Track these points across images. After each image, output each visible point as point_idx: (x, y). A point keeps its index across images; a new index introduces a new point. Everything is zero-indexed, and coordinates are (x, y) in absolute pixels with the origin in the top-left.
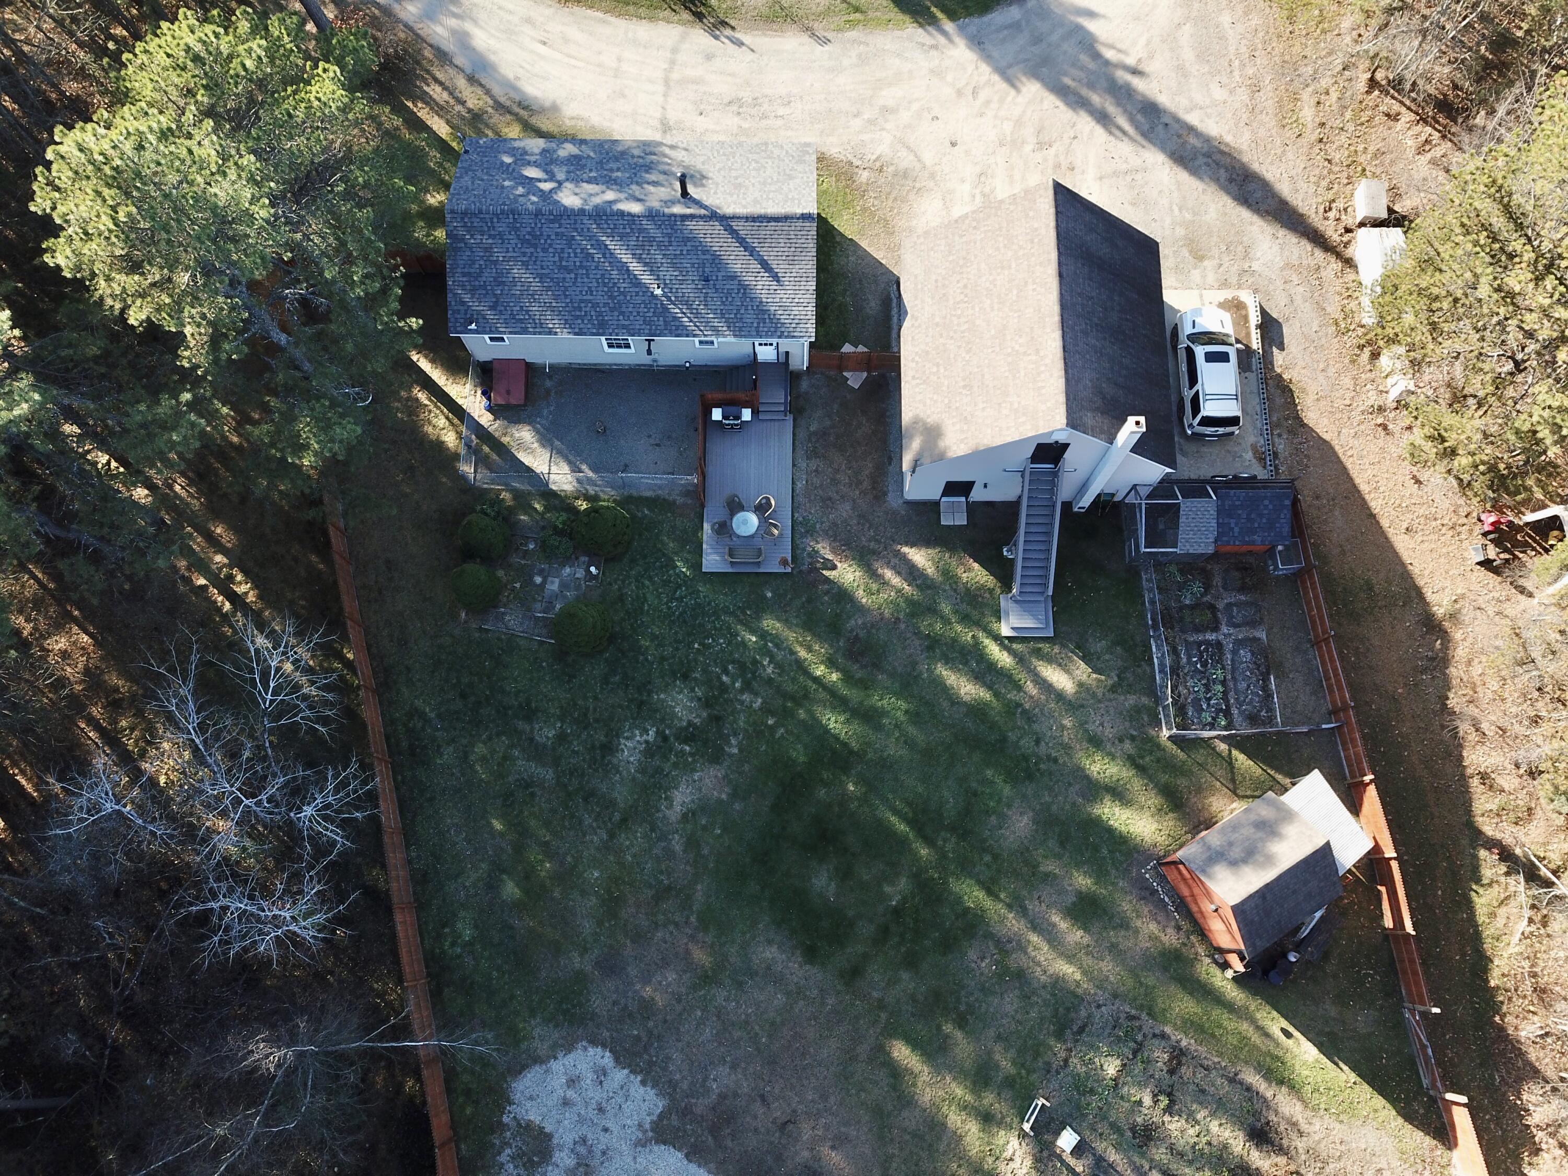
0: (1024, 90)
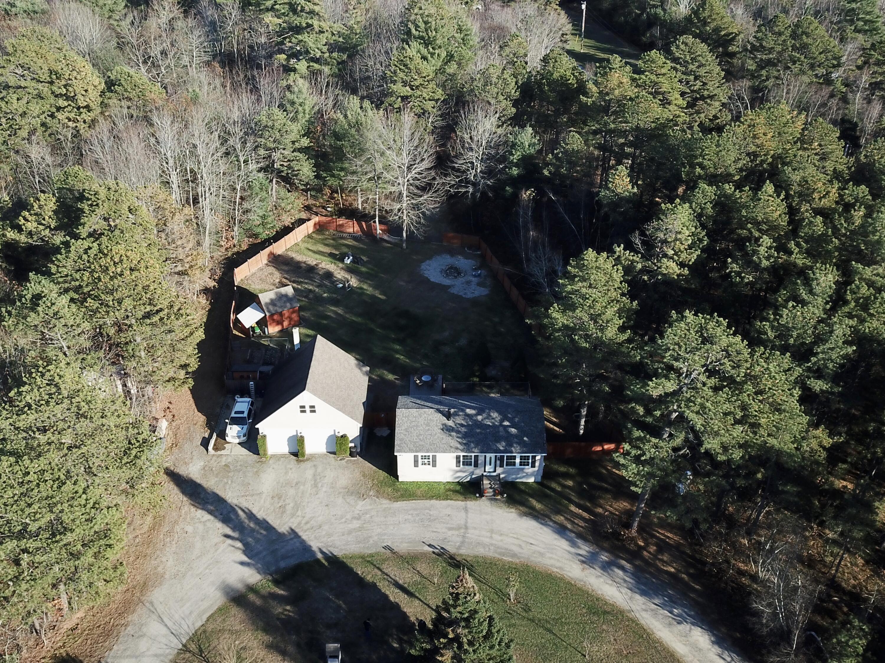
0: (288, 529)
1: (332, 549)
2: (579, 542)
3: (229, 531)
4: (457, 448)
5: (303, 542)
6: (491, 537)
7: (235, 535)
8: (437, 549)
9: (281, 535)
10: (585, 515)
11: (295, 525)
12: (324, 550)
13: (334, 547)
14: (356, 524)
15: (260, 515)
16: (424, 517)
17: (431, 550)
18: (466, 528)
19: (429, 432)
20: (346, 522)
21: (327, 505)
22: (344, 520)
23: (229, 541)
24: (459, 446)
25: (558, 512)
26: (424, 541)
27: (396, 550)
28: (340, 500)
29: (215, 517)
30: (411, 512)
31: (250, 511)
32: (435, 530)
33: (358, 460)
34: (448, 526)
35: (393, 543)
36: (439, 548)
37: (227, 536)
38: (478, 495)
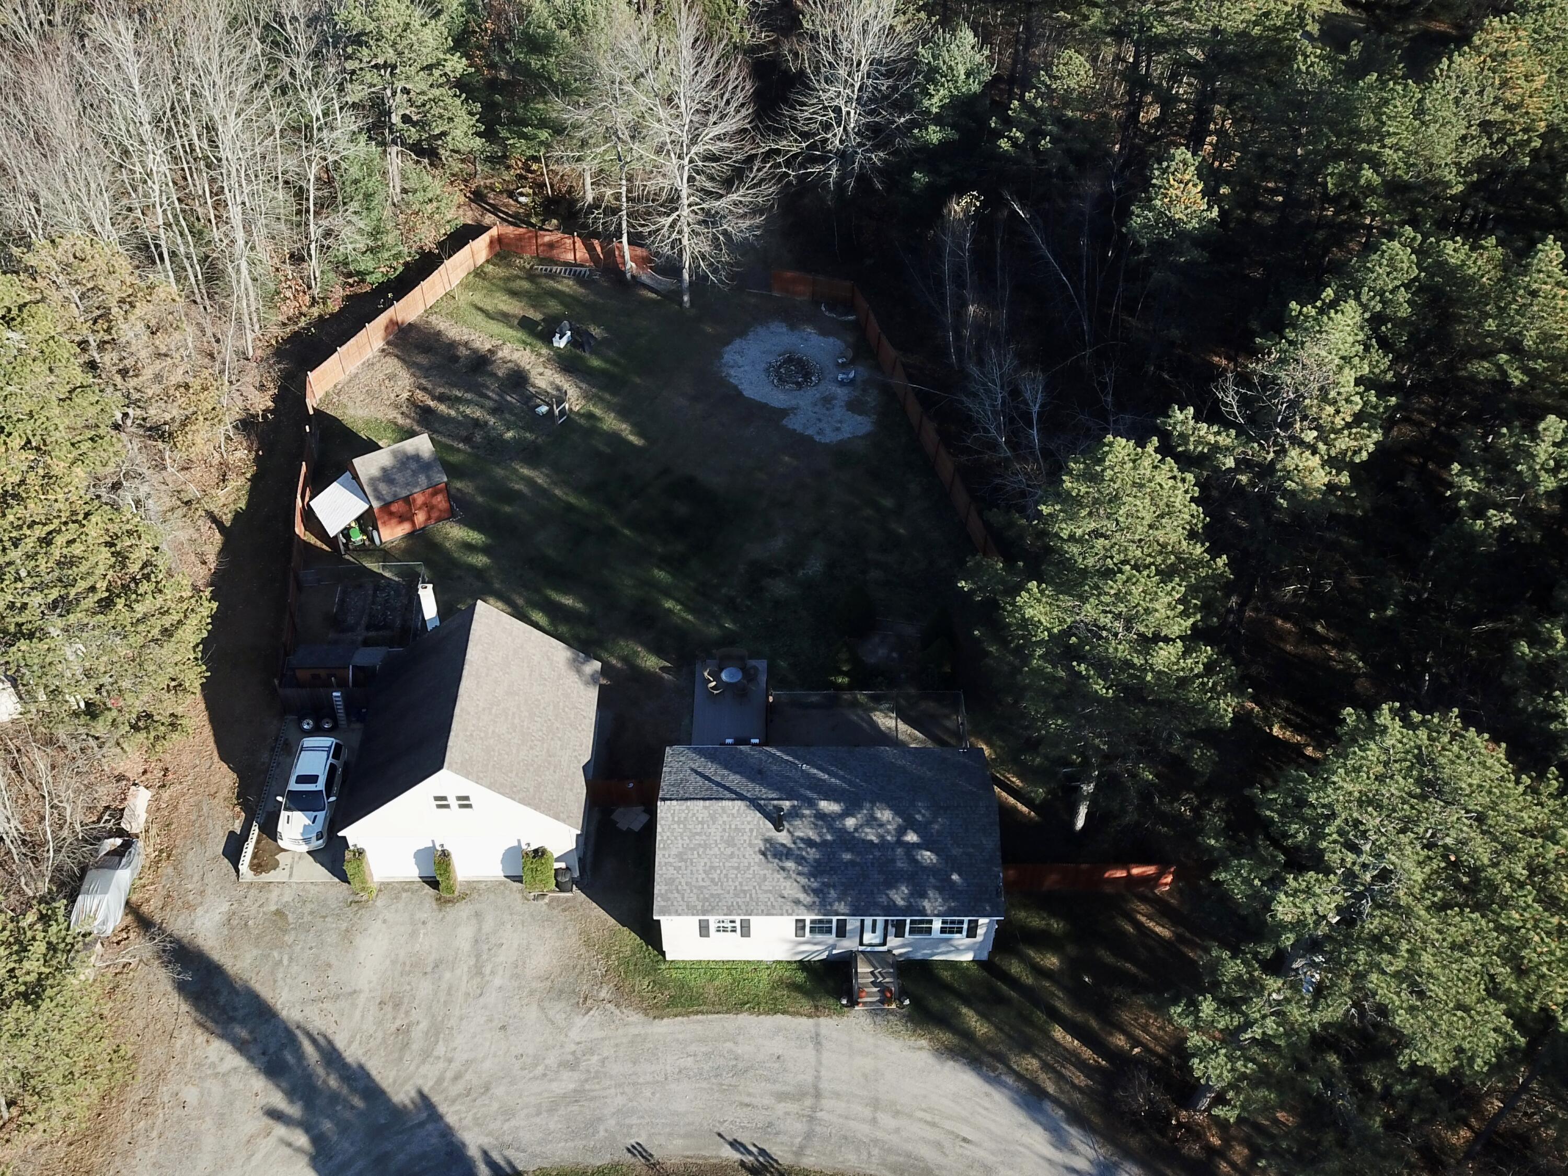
0: (413, 1094)
1: (511, 1154)
2: (1074, 1134)
3: (278, 1100)
4: (797, 902)
5: (447, 1133)
6: (874, 1121)
7: (294, 1110)
8: (750, 1153)
9: (397, 1113)
10: (1087, 1053)
11: (430, 1083)
12: (496, 1156)
13: (518, 1149)
14: (567, 1082)
15: (352, 1053)
16: (721, 1062)
17: (737, 1156)
18: (818, 1095)
19: (734, 862)
20: (545, 1075)
21: (503, 1028)
22: (540, 1069)
23: (281, 1130)
24: (802, 896)
25: (1027, 1047)
26: (721, 1130)
27: (657, 1154)
28: (533, 1013)
29: (251, 1059)
30: (692, 1048)
31: (330, 1042)
32: (747, 1100)
33: (574, 898)
34: (778, 1087)
35: (650, 1136)
36: (754, 1150)
37: (274, 1115)
38: (844, 1002)
